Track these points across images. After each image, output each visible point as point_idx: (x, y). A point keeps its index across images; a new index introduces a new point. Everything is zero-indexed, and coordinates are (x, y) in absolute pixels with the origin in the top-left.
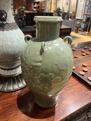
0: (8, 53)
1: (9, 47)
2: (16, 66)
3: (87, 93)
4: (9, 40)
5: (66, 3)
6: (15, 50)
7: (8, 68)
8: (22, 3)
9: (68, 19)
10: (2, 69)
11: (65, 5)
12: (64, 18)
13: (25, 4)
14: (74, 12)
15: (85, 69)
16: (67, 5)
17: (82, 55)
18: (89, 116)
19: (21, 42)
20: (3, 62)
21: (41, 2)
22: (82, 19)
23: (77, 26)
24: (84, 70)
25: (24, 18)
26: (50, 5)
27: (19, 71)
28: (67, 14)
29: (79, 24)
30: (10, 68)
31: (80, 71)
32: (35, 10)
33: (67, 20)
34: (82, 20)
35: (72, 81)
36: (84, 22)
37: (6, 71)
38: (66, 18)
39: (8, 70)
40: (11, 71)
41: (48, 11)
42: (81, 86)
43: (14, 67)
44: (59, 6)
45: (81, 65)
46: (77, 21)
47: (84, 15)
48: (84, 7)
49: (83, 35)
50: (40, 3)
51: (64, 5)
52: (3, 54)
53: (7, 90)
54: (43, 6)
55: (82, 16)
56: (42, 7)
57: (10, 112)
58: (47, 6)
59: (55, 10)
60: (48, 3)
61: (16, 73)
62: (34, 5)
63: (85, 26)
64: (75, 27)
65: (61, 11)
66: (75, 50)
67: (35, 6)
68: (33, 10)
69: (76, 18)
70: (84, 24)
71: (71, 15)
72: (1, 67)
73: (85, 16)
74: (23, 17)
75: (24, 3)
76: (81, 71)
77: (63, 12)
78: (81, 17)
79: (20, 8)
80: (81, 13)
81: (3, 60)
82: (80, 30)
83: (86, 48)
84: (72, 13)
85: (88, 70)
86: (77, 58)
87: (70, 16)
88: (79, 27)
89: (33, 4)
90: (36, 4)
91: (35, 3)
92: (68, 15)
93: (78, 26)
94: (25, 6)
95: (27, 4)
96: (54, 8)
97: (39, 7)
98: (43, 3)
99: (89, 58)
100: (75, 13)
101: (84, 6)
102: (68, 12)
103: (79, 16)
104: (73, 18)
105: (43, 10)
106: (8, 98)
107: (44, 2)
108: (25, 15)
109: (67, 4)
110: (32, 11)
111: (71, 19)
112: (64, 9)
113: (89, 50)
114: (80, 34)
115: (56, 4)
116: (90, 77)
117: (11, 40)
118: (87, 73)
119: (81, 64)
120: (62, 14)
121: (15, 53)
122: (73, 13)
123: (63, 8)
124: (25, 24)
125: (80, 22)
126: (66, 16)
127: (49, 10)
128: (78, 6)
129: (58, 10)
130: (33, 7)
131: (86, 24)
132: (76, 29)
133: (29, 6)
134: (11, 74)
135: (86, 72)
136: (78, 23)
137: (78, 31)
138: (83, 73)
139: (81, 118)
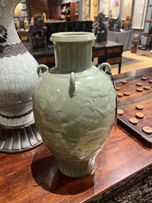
0: (10, 92)
1: (11, 82)
2: (26, 112)
3: (141, 153)
4: (11, 71)
5: (115, 4)
6: (21, 87)
7: (13, 115)
8: (41, 6)
9: (119, 29)
10: (4, 116)
11: (113, 6)
12: (112, 28)
13: (47, 8)
14: (129, 17)
15: (139, 114)
16: (116, 6)
17: (137, 91)
18: (144, 191)
19: (31, 74)
20: (4, 106)
21: (73, 3)
22: (142, 28)
23: (134, 40)
24: (138, 116)
25: (44, 32)
26: (88, 8)
27: (30, 119)
28: (118, 22)
29: (138, 37)
30: (16, 115)
31: (130, 118)
32: (63, 17)
33: (117, 31)
34: (142, 30)
35: (117, 133)
36: (146, 34)
37: (10, 120)
38: (115, 28)
39: (12, 118)
40: (18, 120)
41: (85, 18)
42: (131, 141)
43: (22, 113)
44: (103, 9)
45: (134, 108)
46: (134, 33)
47: (146, 21)
48: (146, 8)
49: (144, 55)
50: (71, 5)
51: (111, 7)
52: (3, 93)
53: (12, 150)
54: (76, 10)
55: (143, 24)
56: (74, 12)
57: (16, 183)
58: (83, 10)
59: (97, 15)
60: (85, 5)
61: (26, 123)
62: (62, 8)
63: (149, 41)
64: (130, 43)
65: (106, 17)
66: (126, 83)
67: (63, 11)
68: (60, 17)
69: (133, 27)
70: (146, 38)
71: (124, 23)
72: (3, 114)
73: (148, 24)
74: (42, 31)
75: (45, 6)
76: (133, 117)
77: (110, 18)
78: (140, 25)
79: (36, 15)
80: (141, 20)
81: (4, 103)
82: (139, 48)
83: (145, 78)
84: (125, 19)
85: (145, 115)
86: (129, 95)
87: (121, 25)
88: (138, 43)
89: (59, 7)
90: (65, 8)
91: (63, 6)
92: (119, 24)
93: (137, 41)
94: (48, 11)
95: (49, 7)
96: (95, 13)
97: (69, 13)
98: (76, 5)
99: (148, 95)
100: (130, 19)
101: (144, 7)
102: (118, 18)
103: (137, 24)
104: (127, 28)
105: (77, 16)
106: (14, 163)
107: (78, 2)
108: (45, 27)
109: (117, 4)
110: (58, 19)
111: (124, 30)
112: (112, 14)
113: (150, 82)
114: (140, 54)
115: (98, 5)
116: (146, 127)
117: (14, 72)
118: (142, 120)
119: (133, 106)
120: (109, 22)
121: (21, 92)
122: (127, 19)
123: (110, 12)
124: (45, 42)
125: (140, 34)
126: (115, 25)
127: (87, 17)
128: (136, 7)
129: (99, 16)
130: (60, 13)
131: (149, 38)
132: (133, 46)
133: (54, 11)
134: (18, 125)
135: (142, 118)
136: (136, 35)
137: (136, 50)
138: (135, 121)
139: (132, 194)
